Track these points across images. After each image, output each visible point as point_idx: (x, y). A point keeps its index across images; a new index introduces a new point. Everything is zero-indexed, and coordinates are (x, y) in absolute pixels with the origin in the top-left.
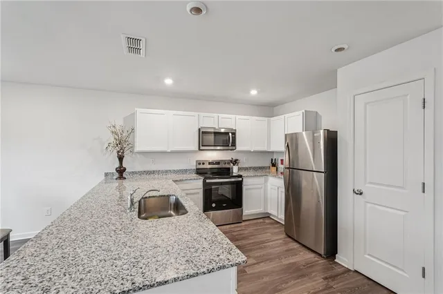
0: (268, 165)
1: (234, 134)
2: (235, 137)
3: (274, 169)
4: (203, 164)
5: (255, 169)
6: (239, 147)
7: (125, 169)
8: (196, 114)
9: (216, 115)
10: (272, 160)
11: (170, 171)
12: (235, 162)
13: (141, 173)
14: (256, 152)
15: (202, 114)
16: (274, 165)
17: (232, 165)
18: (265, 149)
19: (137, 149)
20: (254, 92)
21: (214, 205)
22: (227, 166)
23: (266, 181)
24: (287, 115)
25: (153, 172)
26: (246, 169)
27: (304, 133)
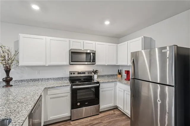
0: (116, 74)
1: (94, 54)
2: (95, 56)
3: (119, 76)
4: (74, 74)
5: (108, 76)
6: (98, 62)
7: (11, 79)
8: (67, 40)
9: (82, 41)
10: (119, 70)
11: (51, 79)
12: (95, 72)
13: (28, 81)
14: (108, 66)
15: (72, 40)
16: (120, 74)
17: (93, 74)
18: (114, 63)
19: (21, 64)
20: (107, 23)
21: (79, 104)
22: (90, 75)
23: (115, 85)
24: (129, 42)
25: (38, 80)
26: (103, 76)
27: (143, 51)
